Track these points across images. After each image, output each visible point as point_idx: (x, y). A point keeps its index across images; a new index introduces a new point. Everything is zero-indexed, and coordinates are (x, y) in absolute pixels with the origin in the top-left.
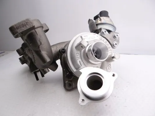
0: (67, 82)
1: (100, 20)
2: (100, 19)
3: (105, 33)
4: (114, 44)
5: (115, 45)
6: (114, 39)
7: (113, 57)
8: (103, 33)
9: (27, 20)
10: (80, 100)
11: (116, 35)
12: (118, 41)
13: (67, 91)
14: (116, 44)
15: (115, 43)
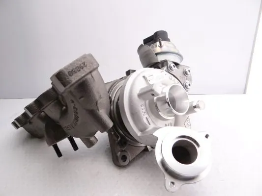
0: (119, 153)
1: (161, 46)
2: (161, 44)
3: (173, 68)
4: (187, 84)
5: (188, 87)
6: (186, 77)
7: (195, 107)
8: (171, 68)
9: (84, 57)
10: (168, 183)
11: (187, 70)
12: (190, 80)
13: (120, 169)
14: (190, 85)
15: (188, 82)
